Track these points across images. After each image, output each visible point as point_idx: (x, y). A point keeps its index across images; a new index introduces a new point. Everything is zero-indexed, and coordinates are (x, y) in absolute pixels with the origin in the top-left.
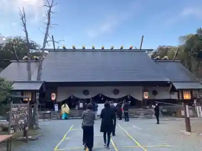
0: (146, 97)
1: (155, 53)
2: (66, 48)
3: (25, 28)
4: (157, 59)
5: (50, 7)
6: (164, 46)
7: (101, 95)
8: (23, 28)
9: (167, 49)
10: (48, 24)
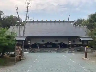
0: (70, 43)
1: (76, 22)
2: (34, 21)
3: (18, 14)
4: (76, 26)
5: (28, 4)
6: (80, 19)
7: (50, 42)
8: (17, 14)
9: (82, 20)
10: (27, 12)
